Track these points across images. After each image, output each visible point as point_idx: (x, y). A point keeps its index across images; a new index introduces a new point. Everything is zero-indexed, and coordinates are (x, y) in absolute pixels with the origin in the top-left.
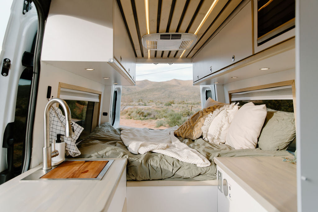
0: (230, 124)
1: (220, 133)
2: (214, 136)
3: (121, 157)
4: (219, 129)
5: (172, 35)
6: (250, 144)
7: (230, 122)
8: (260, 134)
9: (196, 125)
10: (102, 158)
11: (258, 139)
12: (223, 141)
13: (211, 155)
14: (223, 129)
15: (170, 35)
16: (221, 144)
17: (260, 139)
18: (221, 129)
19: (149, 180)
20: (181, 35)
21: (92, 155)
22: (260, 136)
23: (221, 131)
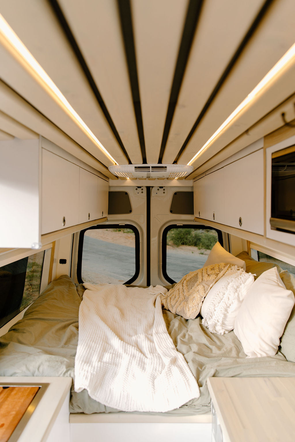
0: (240, 302)
1: (225, 316)
2: (216, 322)
3: (62, 374)
4: (223, 311)
5: (152, 167)
6: (266, 348)
7: (241, 299)
8: (284, 332)
9: (191, 297)
10: (33, 376)
11: (281, 339)
12: (230, 328)
13: (205, 368)
14: (230, 310)
15: (149, 167)
16: (227, 332)
17: (283, 340)
18: (226, 310)
19: (104, 413)
20: (166, 167)
21: (18, 371)
22: (283, 334)
23: (228, 312)
